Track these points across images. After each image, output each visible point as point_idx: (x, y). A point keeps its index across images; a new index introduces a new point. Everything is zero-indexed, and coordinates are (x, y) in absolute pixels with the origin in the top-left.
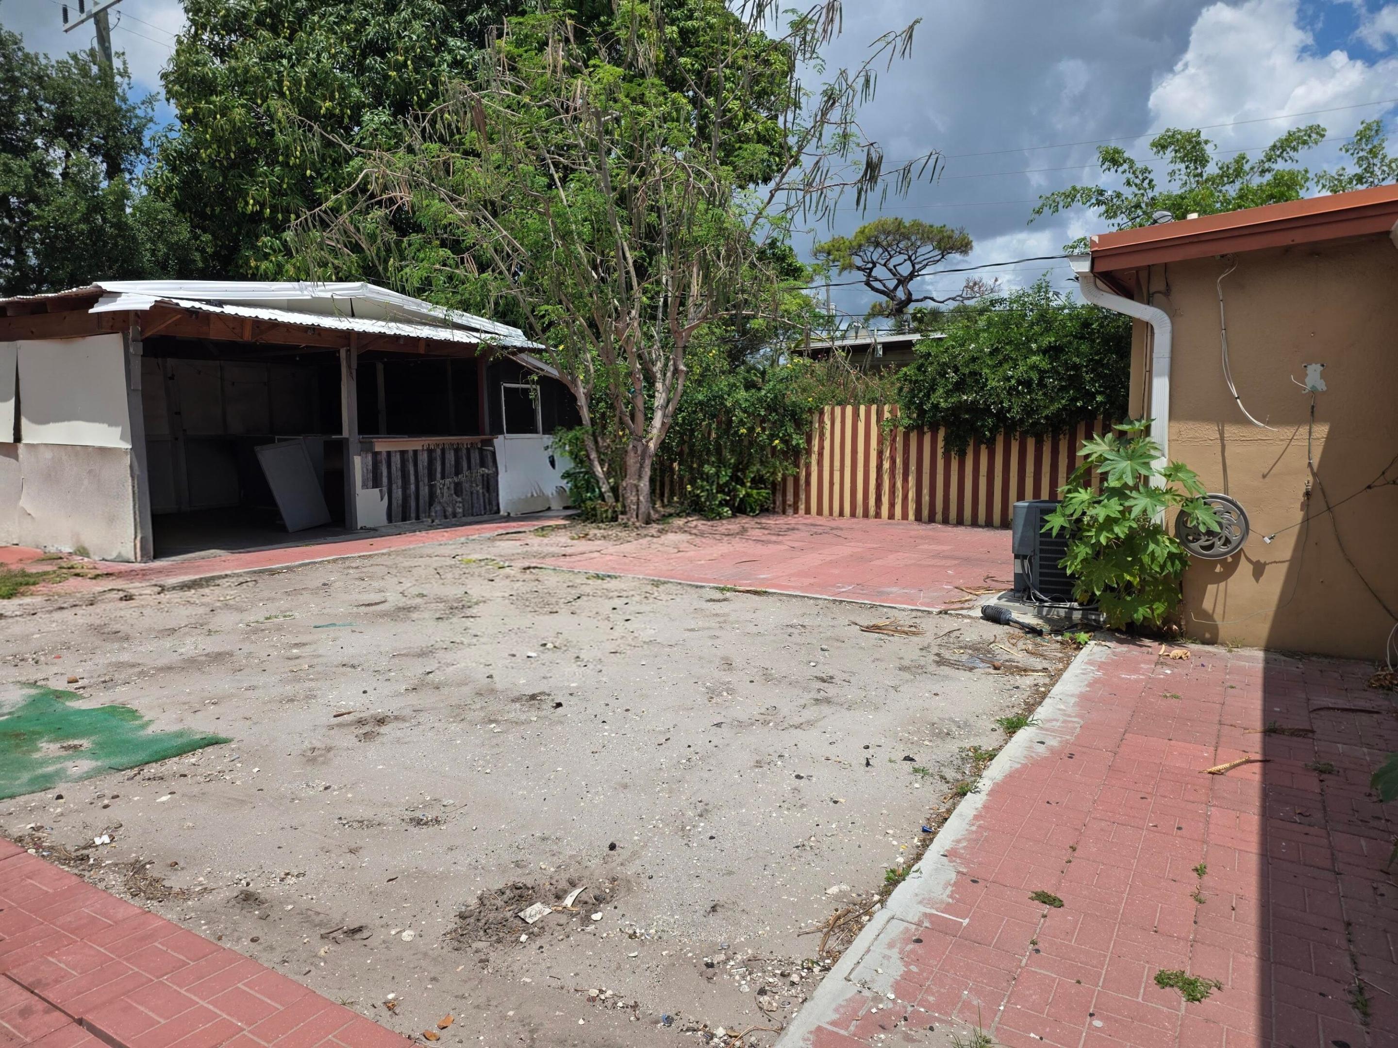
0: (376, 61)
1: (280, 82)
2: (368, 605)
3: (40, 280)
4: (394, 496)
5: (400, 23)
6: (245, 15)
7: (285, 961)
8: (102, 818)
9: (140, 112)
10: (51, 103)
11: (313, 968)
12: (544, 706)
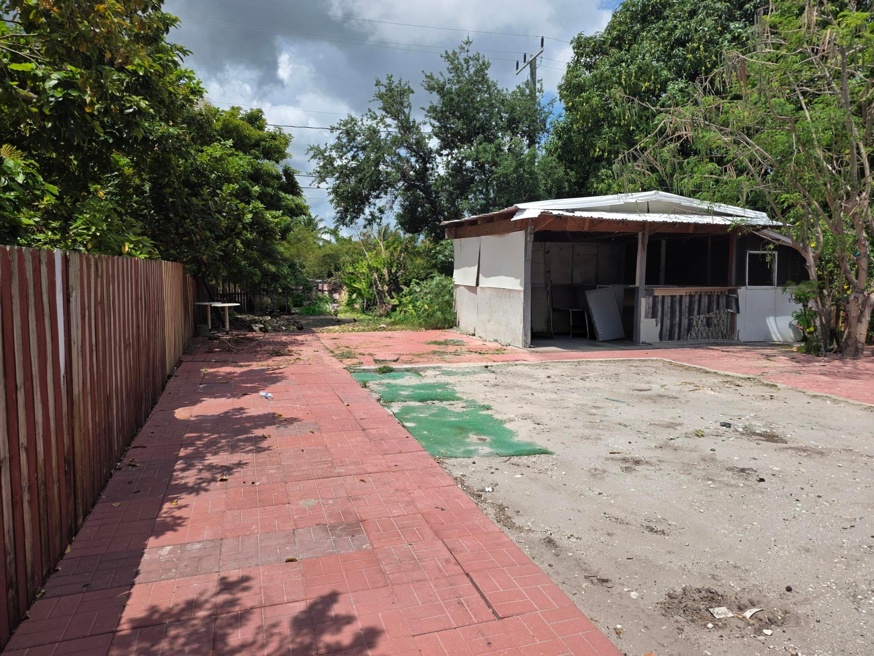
0: (679, 51)
1: (620, 78)
2: (640, 390)
3: (495, 204)
4: (664, 324)
5: (697, 23)
6: (604, 42)
7: (564, 583)
8: (490, 478)
9: (546, 110)
10: (507, 113)
11: (578, 592)
12: (750, 478)
